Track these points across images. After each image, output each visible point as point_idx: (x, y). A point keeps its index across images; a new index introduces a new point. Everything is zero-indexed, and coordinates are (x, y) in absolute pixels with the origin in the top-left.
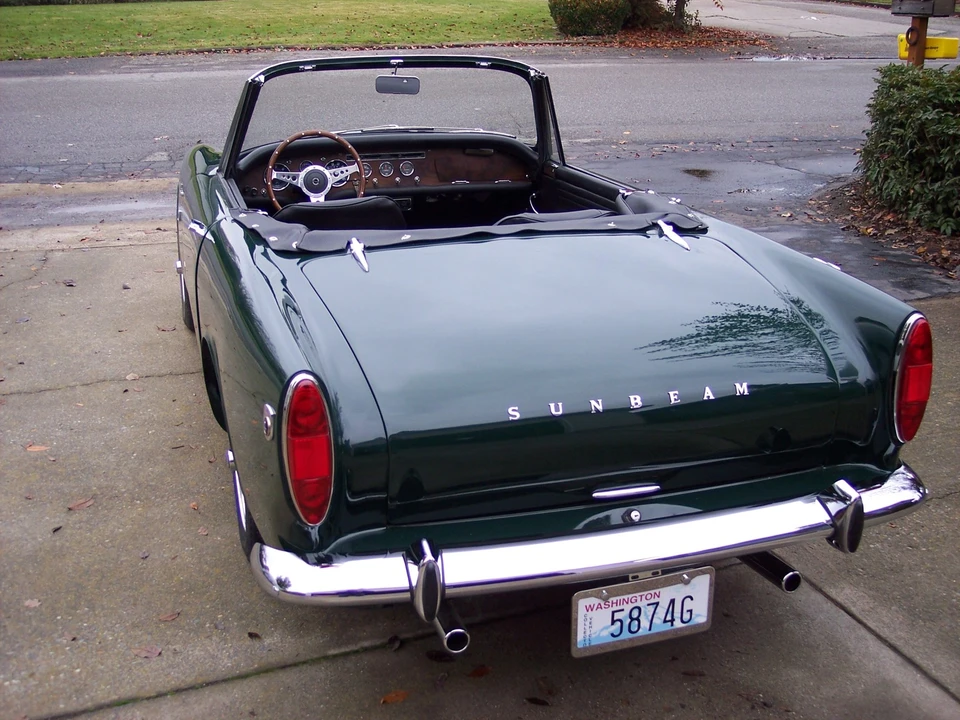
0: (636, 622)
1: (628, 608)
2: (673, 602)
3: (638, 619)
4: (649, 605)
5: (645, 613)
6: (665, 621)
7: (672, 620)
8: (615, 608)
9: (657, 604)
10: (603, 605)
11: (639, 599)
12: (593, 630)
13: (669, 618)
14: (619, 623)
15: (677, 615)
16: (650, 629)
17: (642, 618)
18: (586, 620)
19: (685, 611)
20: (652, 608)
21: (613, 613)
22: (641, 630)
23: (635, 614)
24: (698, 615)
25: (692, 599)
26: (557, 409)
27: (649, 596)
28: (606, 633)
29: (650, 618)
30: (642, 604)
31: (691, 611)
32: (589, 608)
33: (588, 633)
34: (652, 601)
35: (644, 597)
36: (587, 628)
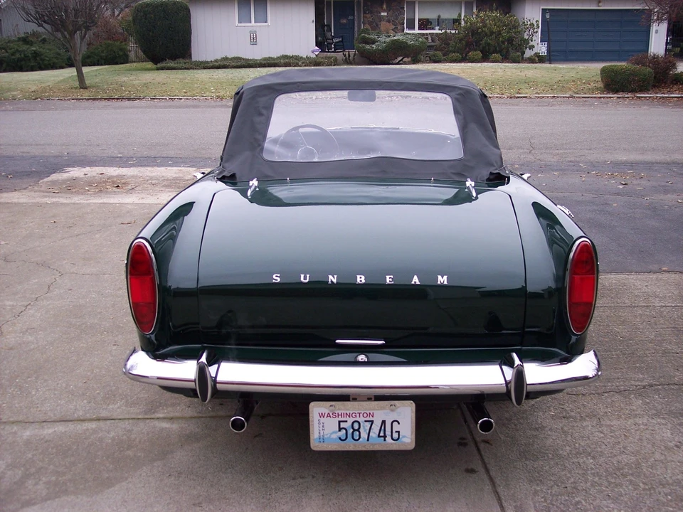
0: (358, 433)
1: (350, 420)
2: (384, 422)
3: (358, 430)
4: (366, 421)
5: (364, 427)
6: (379, 436)
7: (385, 437)
8: (340, 419)
9: (372, 422)
10: (331, 416)
11: (358, 415)
12: (326, 432)
13: (382, 434)
14: (344, 431)
15: (388, 433)
16: (368, 440)
17: (361, 430)
18: (319, 424)
19: (394, 431)
20: (368, 425)
21: (340, 422)
22: (361, 440)
23: (356, 426)
24: (404, 437)
25: (399, 423)
26: (305, 278)
27: (365, 415)
28: (335, 436)
29: (368, 431)
30: (361, 419)
31: (398, 432)
32: (322, 415)
33: (322, 434)
34: (368, 419)
35: (361, 415)
36: (321, 429)
